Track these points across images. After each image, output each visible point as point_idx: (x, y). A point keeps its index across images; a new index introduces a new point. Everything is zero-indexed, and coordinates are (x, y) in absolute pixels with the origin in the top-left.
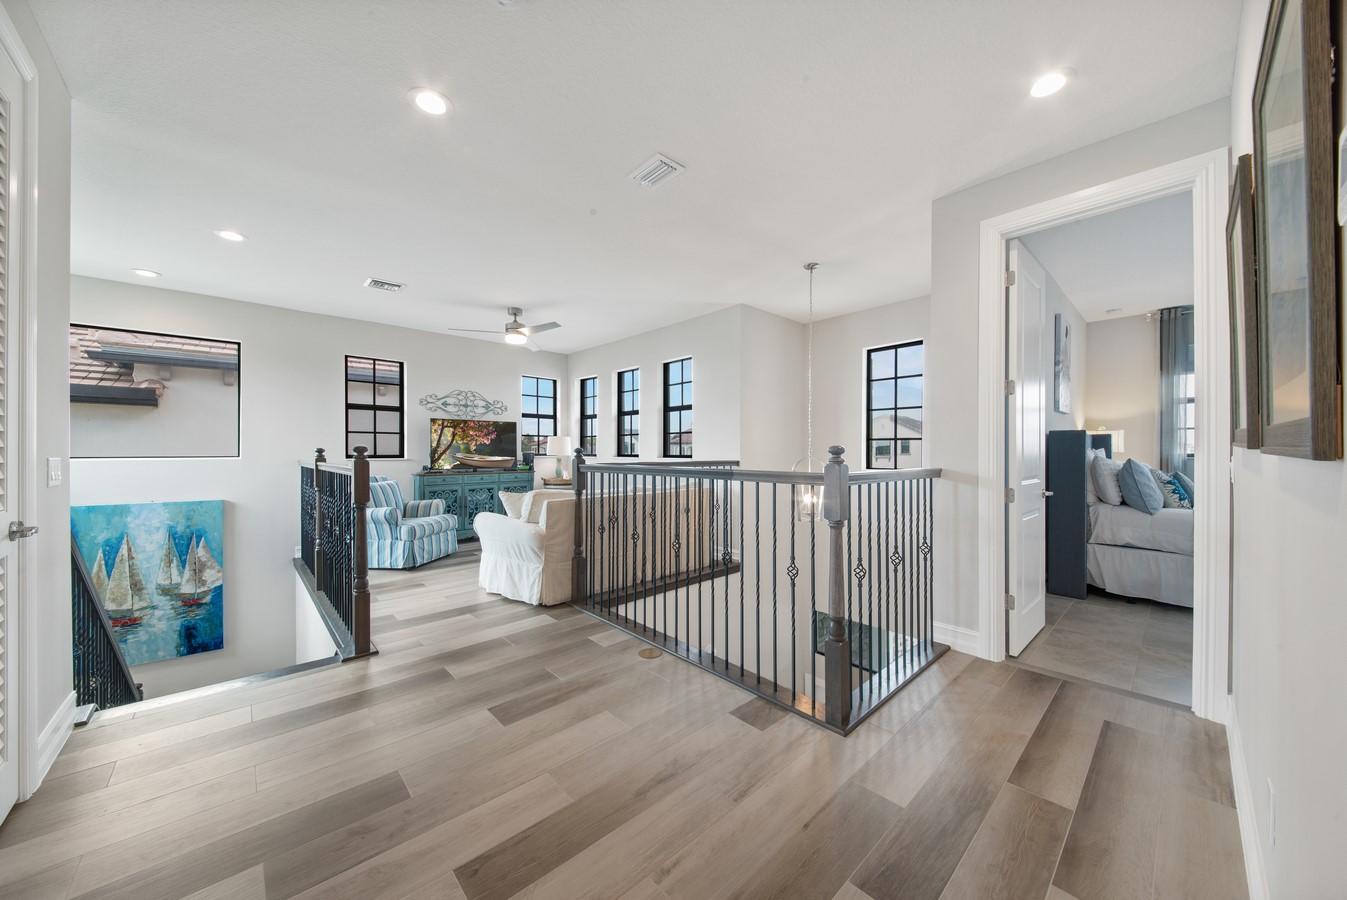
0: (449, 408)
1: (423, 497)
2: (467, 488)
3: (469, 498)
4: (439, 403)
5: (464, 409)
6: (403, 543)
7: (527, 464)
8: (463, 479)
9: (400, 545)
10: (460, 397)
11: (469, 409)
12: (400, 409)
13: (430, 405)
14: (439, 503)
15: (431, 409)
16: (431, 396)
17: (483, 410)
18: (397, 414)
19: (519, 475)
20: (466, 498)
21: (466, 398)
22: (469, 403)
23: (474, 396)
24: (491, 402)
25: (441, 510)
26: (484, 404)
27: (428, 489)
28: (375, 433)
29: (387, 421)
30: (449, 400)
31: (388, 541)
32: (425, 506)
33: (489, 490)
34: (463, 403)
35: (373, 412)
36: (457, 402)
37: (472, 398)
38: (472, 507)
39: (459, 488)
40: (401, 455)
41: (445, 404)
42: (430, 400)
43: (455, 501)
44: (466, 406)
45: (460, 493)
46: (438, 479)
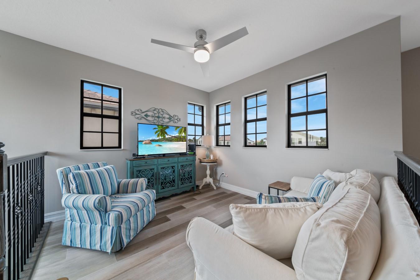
0: (149, 118)
1: (132, 177)
2: (160, 167)
3: (161, 173)
4: (143, 115)
5: (157, 119)
6: (111, 228)
7: (192, 151)
8: (158, 161)
9: (108, 230)
10: (155, 112)
11: (160, 119)
12: (119, 118)
13: (137, 116)
14: (143, 181)
15: (138, 118)
16: (138, 111)
17: (167, 120)
18: (117, 121)
19: (189, 158)
20: (159, 173)
21: (159, 113)
22: (160, 116)
23: (163, 112)
24: (172, 116)
25: (145, 186)
26: (168, 116)
27: (135, 169)
28: (102, 132)
29: (111, 125)
30: (149, 114)
31: (99, 226)
32: (133, 184)
33: (172, 167)
34: (157, 115)
35: (101, 119)
36: (153, 115)
37: (162, 113)
38: (163, 178)
39: (155, 167)
40: (120, 147)
41: (146, 115)
42: (138, 113)
43: (153, 176)
44: (158, 117)
45: (155, 170)
46: (142, 162)
